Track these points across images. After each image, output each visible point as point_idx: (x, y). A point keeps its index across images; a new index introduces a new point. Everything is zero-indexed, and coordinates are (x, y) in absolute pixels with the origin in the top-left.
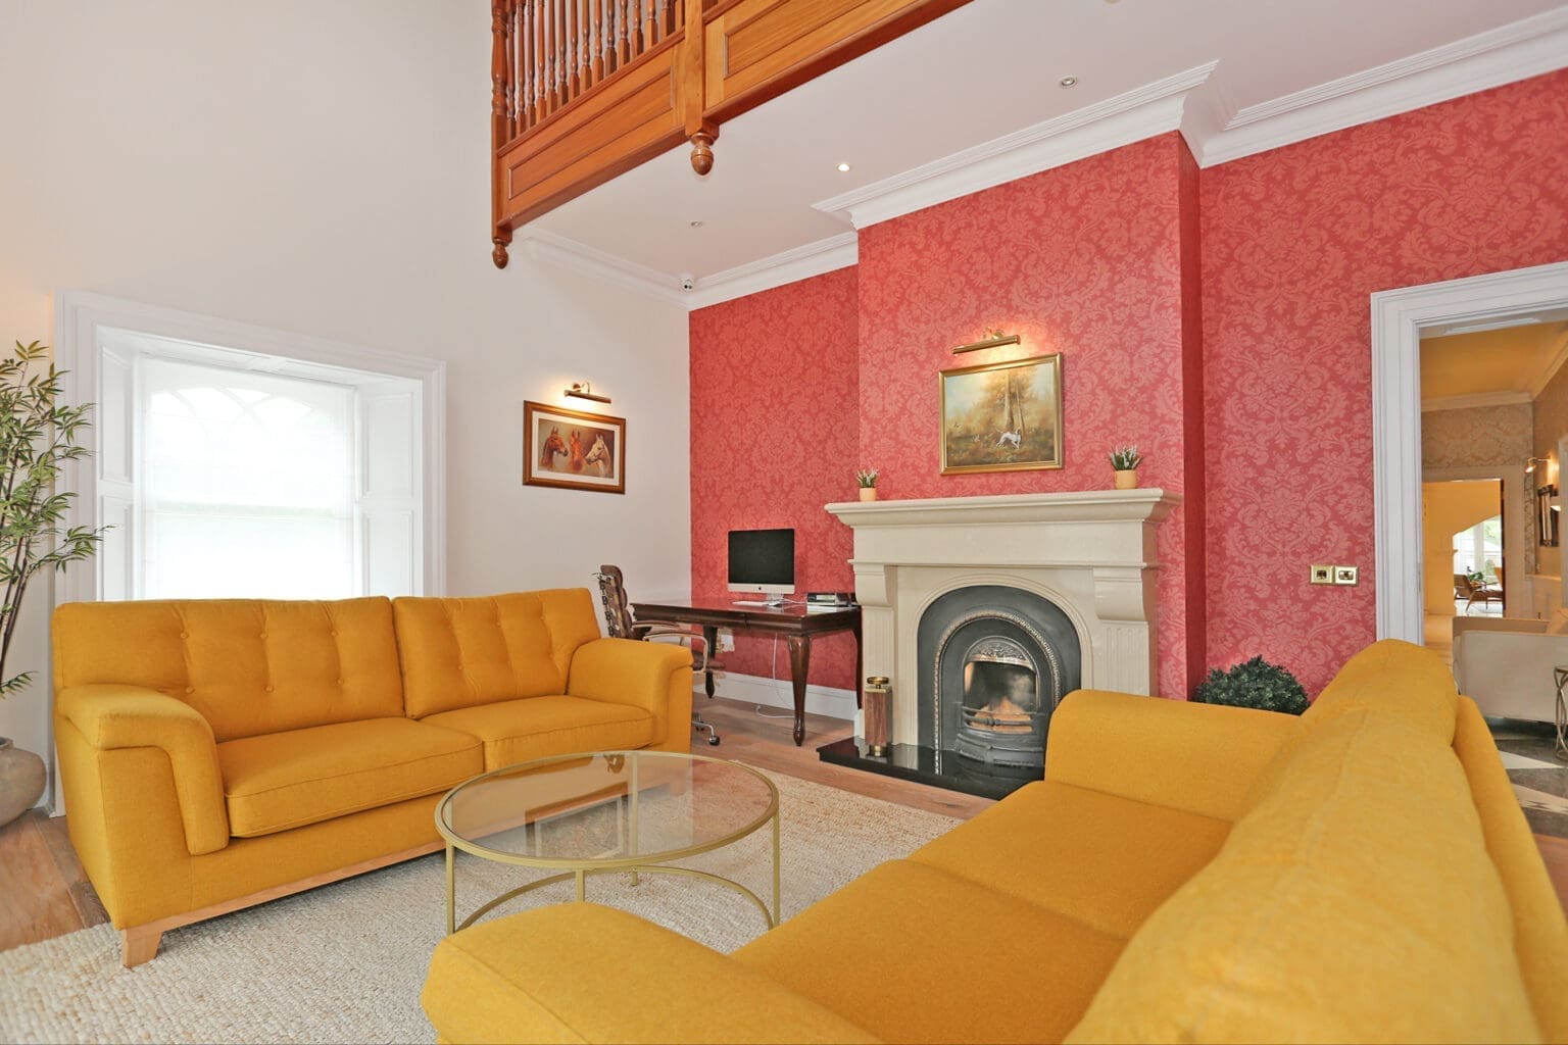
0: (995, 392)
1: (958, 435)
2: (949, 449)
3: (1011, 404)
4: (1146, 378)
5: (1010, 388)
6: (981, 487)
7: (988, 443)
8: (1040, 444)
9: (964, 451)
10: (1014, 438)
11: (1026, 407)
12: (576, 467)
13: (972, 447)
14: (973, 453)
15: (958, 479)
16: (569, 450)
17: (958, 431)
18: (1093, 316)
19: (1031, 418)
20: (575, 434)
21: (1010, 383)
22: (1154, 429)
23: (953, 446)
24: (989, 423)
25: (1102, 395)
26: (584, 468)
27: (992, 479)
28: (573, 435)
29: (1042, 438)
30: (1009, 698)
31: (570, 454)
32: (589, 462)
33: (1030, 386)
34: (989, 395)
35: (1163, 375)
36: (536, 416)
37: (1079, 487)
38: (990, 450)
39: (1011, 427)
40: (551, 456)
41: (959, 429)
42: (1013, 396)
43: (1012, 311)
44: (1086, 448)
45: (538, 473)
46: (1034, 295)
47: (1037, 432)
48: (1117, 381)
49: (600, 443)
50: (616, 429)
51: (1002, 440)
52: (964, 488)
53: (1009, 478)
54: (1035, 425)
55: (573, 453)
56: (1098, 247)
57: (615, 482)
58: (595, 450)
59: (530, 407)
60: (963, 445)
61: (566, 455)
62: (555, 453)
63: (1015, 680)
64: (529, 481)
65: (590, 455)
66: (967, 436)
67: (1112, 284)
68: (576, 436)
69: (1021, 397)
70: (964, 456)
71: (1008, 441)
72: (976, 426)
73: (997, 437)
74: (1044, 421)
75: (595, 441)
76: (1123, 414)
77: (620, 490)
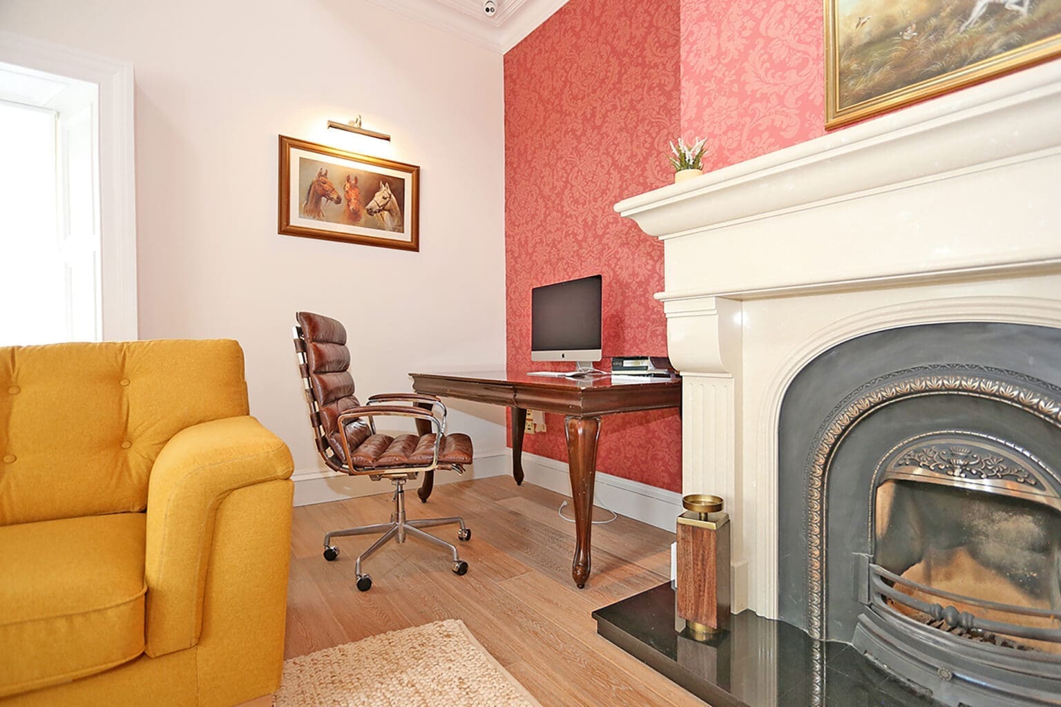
2: (844, 74)
9: (880, 66)
12: (354, 218)
13: (897, 52)
14: (905, 63)
16: (342, 197)
17: (866, 32)
20: (351, 180)
23: (854, 67)
26: (363, 220)
28: (348, 179)
31: (344, 201)
32: (370, 212)
36: (295, 155)
38: (943, 45)
40: (318, 202)
41: (866, 28)
45: (296, 220)
49: (385, 191)
50: (408, 178)
51: (976, 12)
55: (349, 201)
57: (406, 237)
58: (378, 198)
59: (285, 144)
60: (877, 55)
61: (338, 201)
62: (324, 199)
64: (285, 229)
65: (372, 204)
66: (886, 35)
68: (353, 182)
70: (878, 76)
71: (994, 9)
72: (906, 8)
75: (378, 189)
77: (414, 247)
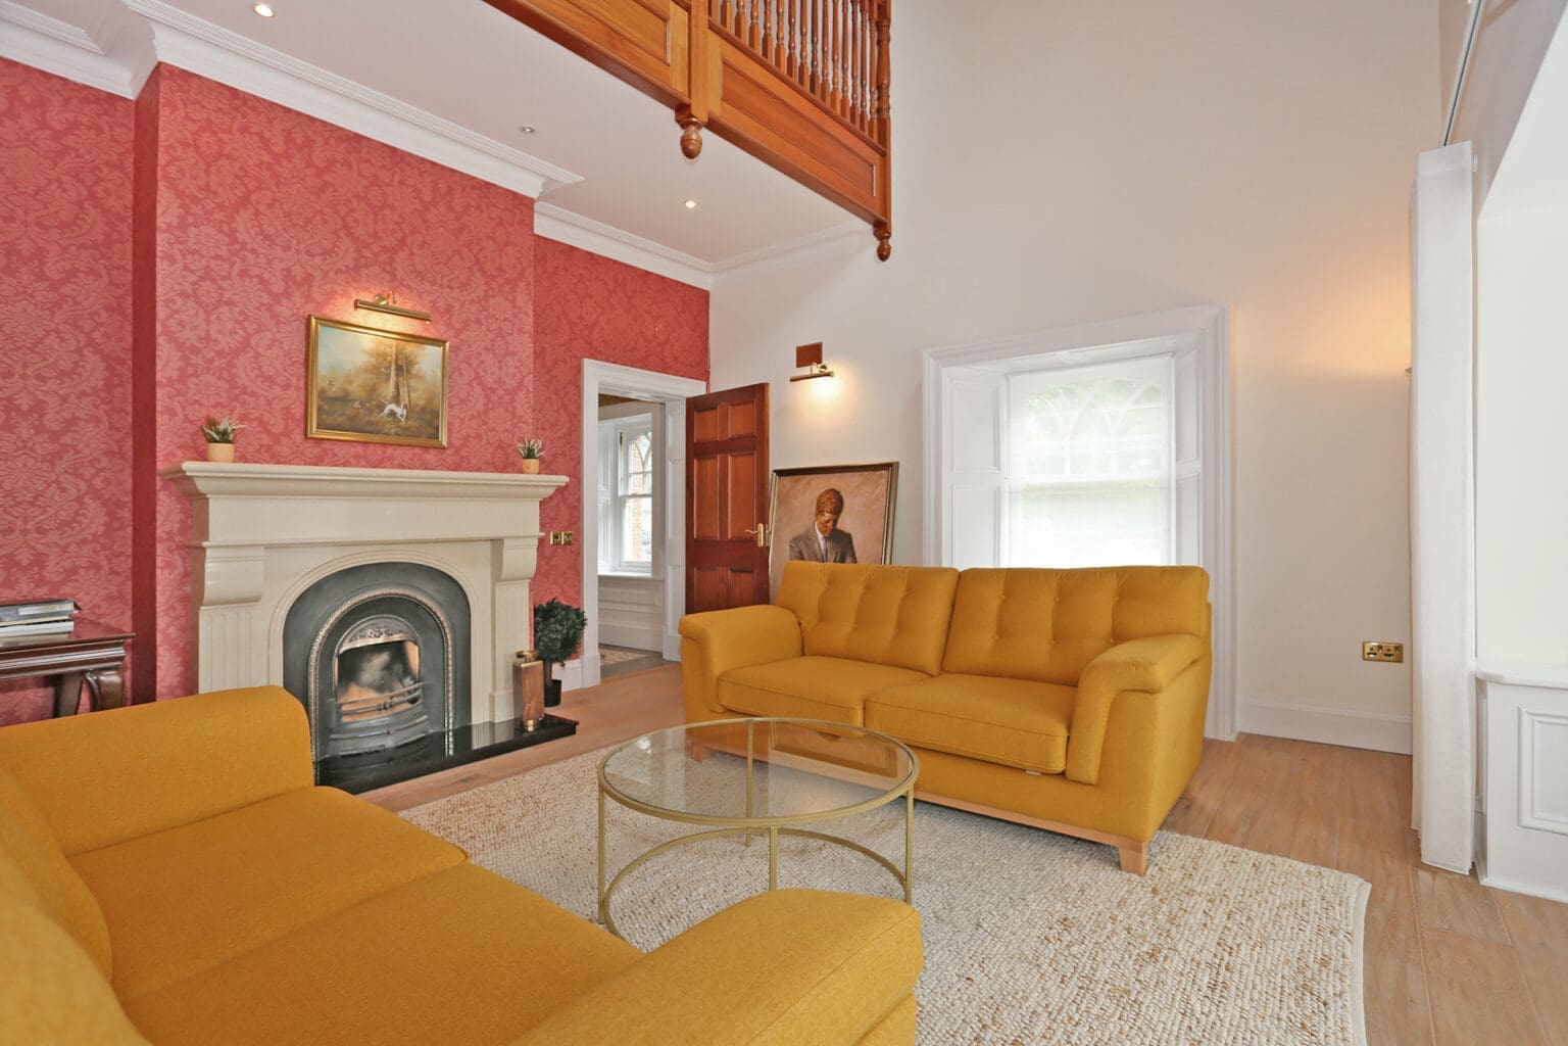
0: (381, 359)
1: (333, 395)
2: (319, 409)
3: (397, 375)
4: (511, 383)
5: (397, 360)
6: (357, 457)
7: (370, 411)
8: (424, 424)
9: (342, 415)
10: (400, 411)
11: (413, 383)
13: (350, 412)
14: (352, 419)
15: (326, 445)
17: (333, 391)
18: (472, 317)
19: (419, 397)
21: (397, 355)
22: (515, 425)
23: (326, 407)
24: (372, 390)
25: (478, 389)
27: (371, 449)
29: (428, 417)
30: (358, 684)
33: (416, 363)
34: (373, 360)
35: (521, 383)
37: (456, 467)
38: (372, 419)
39: (397, 399)
41: (334, 389)
42: (399, 369)
43: (397, 283)
44: (463, 432)
46: (421, 275)
47: (423, 410)
48: (489, 380)
51: (386, 411)
52: (335, 455)
53: (390, 450)
54: (422, 403)
56: (477, 259)
60: (339, 407)
63: (370, 660)
66: (345, 398)
67: (486, 297)
69: (408, 371)
70: (340, 419)
71: (392, 414)
72: (355, 389)
73: (381, 407)
74: (430, 400)
76: (493, 409)
